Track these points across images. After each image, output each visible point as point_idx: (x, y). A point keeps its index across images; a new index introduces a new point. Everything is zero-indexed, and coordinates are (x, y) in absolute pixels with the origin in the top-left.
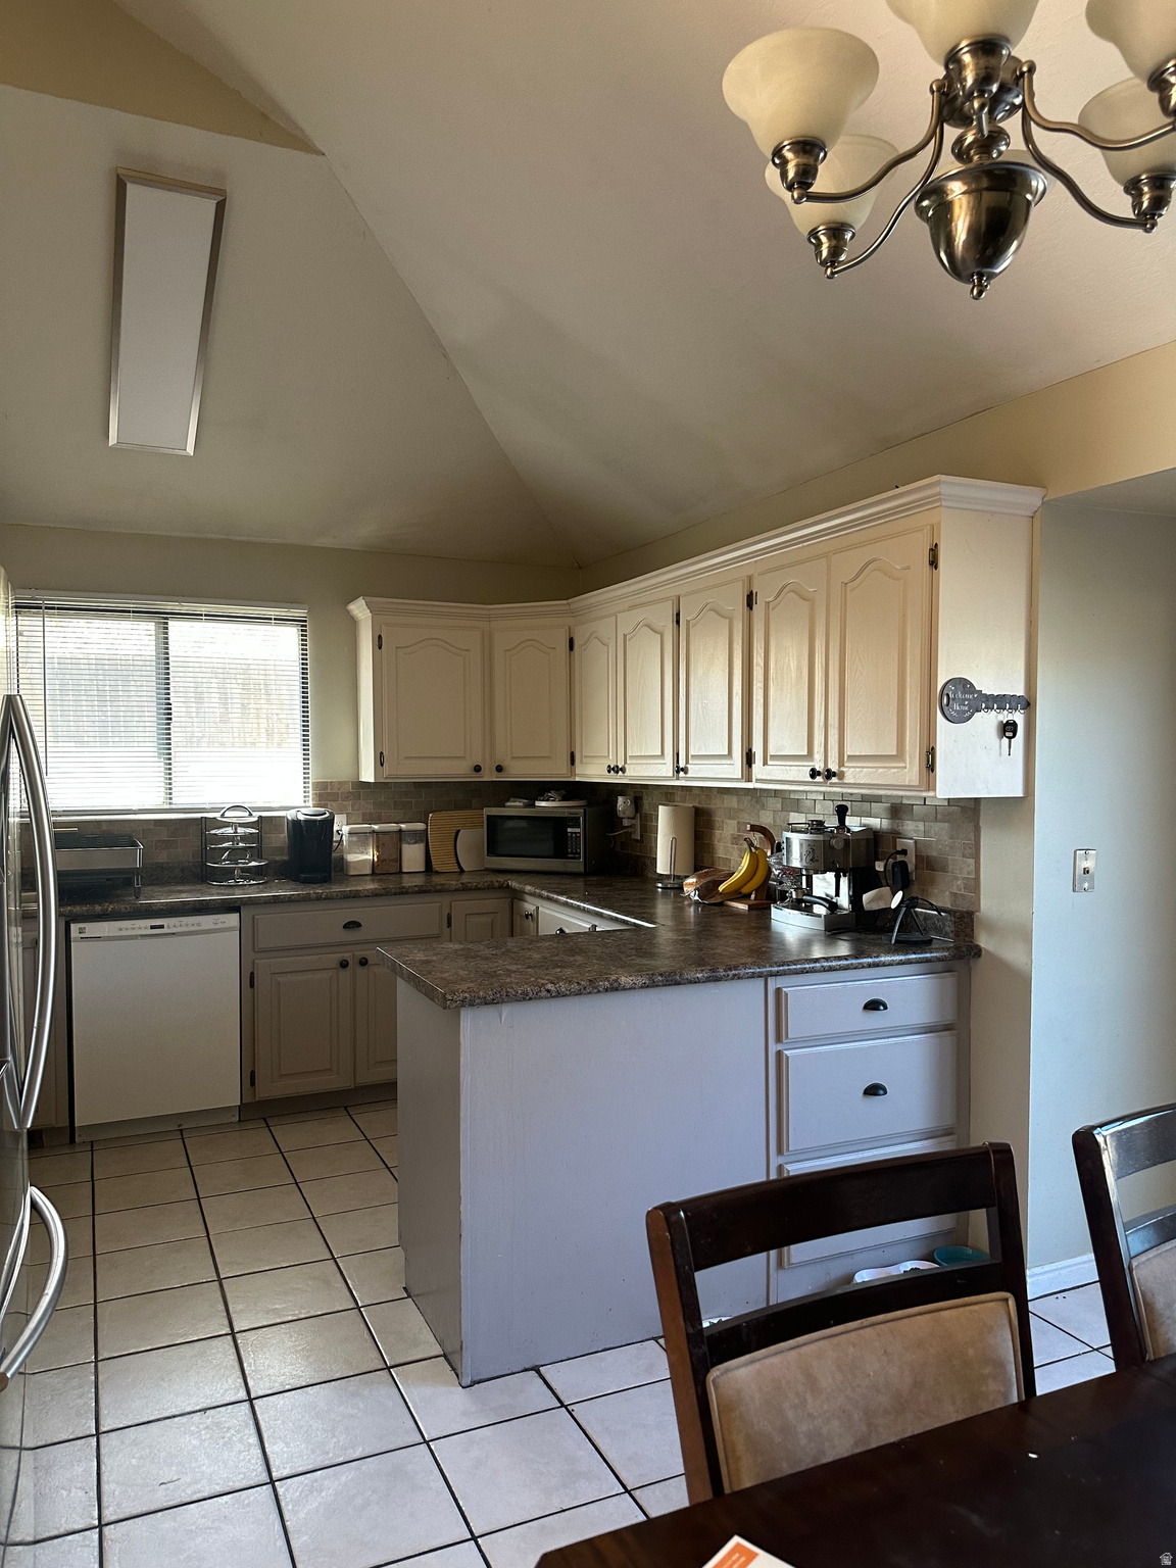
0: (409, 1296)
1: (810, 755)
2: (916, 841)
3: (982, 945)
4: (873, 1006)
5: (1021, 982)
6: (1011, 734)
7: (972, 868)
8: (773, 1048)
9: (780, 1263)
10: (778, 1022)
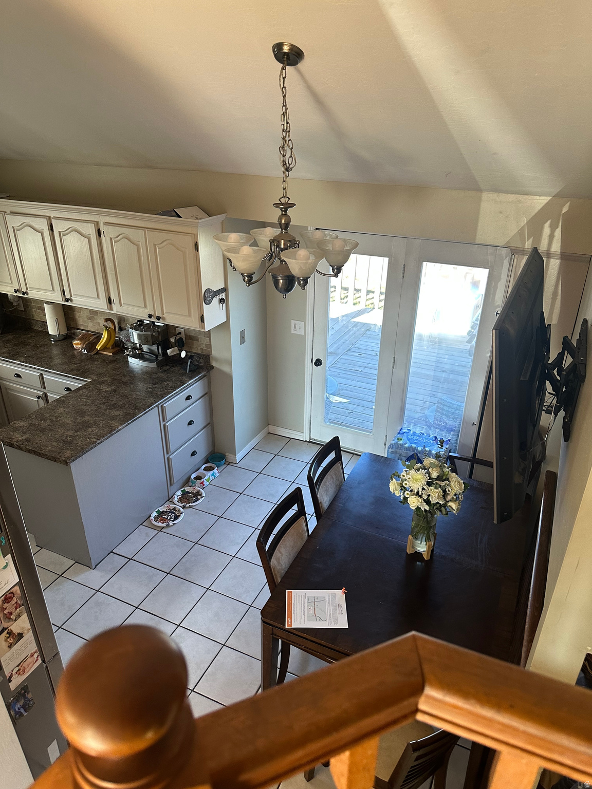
0: (42, 548)
2: (184, 329)
3: (214, 365)
4: (188, 398)
5: (229, 378)
6: (223, 302)
7: (208, 341)
8: (162, 424)
9: (171, 485)
10: (163, 416)
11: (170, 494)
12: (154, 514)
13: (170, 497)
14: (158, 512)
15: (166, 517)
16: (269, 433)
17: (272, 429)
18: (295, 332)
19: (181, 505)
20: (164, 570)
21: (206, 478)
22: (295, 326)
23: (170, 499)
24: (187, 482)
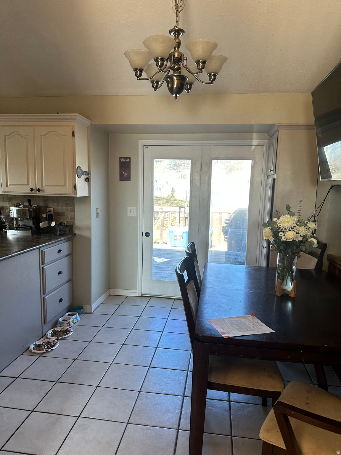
1: (28, 184)
2: (53, 208)
3: (76, 233)
4: (60, 251)
5: (89, 240)
6: (88, 181)
7: (73, 214)
8: (41, 266)
9: (45, 323)
10: (42, 260)
11: (43, 333)
12: (32, 346)
13: (43, 335)
14: (36, 345)
15: (43, 347)
16: (110, 295)
17: (112, 291)
18: (130, 215)
19: (55, 338)
20: (52, 380)
21: (72, 320)
22: (130, 211)
23: (44, 336)
24: (56, 324)
